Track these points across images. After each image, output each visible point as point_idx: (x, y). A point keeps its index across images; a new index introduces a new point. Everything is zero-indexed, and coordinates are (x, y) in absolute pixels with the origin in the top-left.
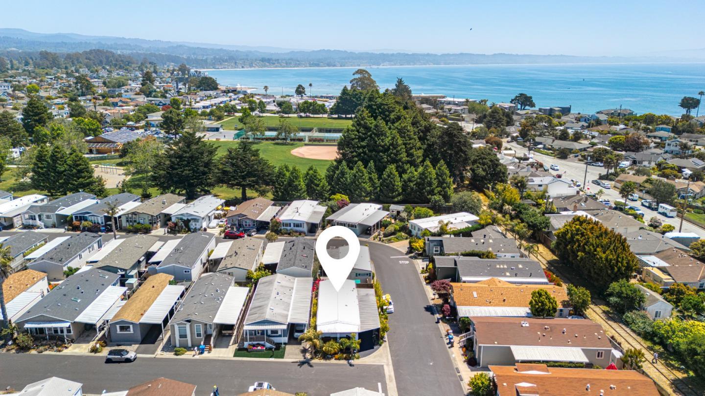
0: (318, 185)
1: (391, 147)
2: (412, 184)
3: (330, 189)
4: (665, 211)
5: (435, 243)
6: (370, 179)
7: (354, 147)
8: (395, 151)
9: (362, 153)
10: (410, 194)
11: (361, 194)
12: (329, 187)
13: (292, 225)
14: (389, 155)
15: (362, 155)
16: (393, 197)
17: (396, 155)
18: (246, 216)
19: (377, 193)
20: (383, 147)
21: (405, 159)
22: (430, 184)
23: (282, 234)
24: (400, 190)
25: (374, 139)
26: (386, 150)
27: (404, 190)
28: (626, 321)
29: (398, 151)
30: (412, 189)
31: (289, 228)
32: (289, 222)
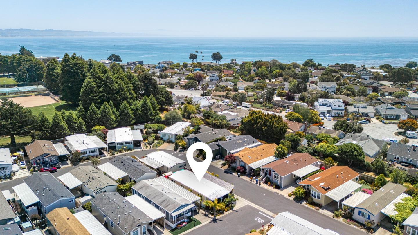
0: (76, 123)
1: (120, 90)
2: (139, 111)
3: (85, 124)
4: (246, 105)
5: (193, 140)
6: (113, 112)
7: (96, 93)
8: (123, 92)
9: (102, 96)
10: (139, 117)
11: (111, 123)
12: (84, 123)
13: (88, 152)
14: (120, 96)
15: (102, 97)
16: (130, 122)
17: (124, 95)
18: (49, 154)
19: (118, 121)
20: (115, 90)
21: (129, 97)
22: (150, 110)
23: (84, 160)
24: (133, 116)
25: (108, 86)
26: (118, 92)
27: (135, 116)
28: (299, 151)
29: (125, 92)
30: (140, 114)
31: (86, 155)
32: (85, 151)
